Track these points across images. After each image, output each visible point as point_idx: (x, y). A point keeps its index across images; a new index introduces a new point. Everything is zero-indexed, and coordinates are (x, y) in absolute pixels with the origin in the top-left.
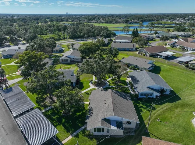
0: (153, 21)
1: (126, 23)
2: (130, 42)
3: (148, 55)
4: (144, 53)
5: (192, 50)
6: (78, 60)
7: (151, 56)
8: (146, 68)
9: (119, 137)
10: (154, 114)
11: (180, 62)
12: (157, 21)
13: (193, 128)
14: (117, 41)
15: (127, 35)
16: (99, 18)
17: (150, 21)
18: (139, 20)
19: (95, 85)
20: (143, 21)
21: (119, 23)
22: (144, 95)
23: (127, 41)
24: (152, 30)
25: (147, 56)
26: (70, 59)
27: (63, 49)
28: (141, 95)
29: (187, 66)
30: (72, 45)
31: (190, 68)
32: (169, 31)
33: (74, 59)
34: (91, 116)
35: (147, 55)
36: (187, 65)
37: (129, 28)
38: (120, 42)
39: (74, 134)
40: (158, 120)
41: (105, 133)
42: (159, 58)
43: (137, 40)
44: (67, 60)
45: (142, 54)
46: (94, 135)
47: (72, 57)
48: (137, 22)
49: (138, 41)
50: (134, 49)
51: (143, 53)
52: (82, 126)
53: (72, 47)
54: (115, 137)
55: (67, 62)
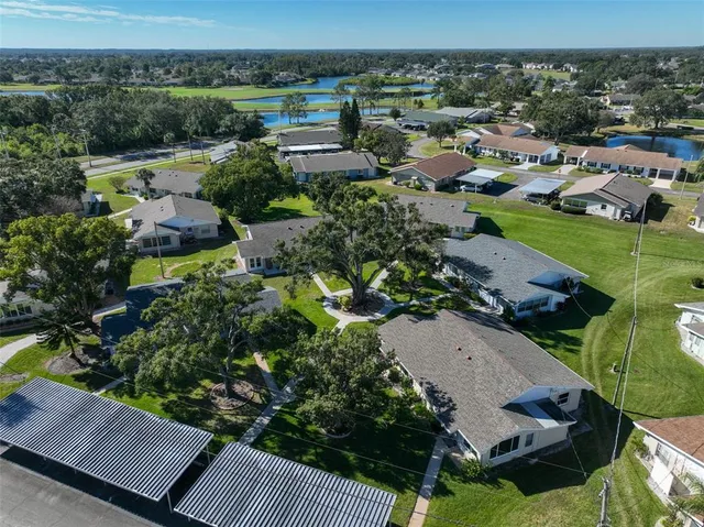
0: (347, 74)
1: (264, 83)
2: (340, 150)
3: (431, 186)
4: (417, 183)
5: (530, 160)
6: (208, 231)
7: (439, 188)
8: (463, 228)
9: (560, 449)
10: (590, 356)
11: (533, 198)
12: (357, 74)
13: (700, 366)
14: (293, 148)
15: (302, 125)
16: (146, 68)
17: (336, 74)
18: (301, 73)
19: (350, 310)
20: (317, 76)
21: (239, 83)
22: (529, 308)
23: (326, 146)
24: (376, 103)
25: (427, 189)
26: (178, 233)
27: (99, 198)
28: (520, 310)
29: (557, 207)
30: (145, 179)
31: (566, 211)
32: (421, 105)
33: (190, 229)
34: (453, 408)
35: (425, 187)
36: (555, 202)
37: (304, 99)
38: (304, 153)
39: (428, 489)
40: (612, 371)
41: (522, 450)
42: (466, 191)
43: (373, 142)
44: (166, 240)
45: (408, 185)
46: (493, 469)
47: (184, 223)
48: (297, 80)
49: (377, 144)
50: (372, 172)
51: (412, 181)
52: (431, 454)
53: (147, 183)
54: (551, 452)
55: (167, 247)
